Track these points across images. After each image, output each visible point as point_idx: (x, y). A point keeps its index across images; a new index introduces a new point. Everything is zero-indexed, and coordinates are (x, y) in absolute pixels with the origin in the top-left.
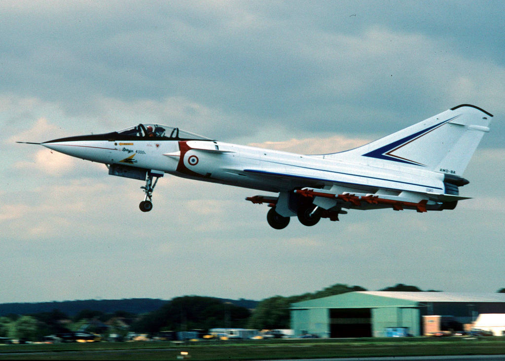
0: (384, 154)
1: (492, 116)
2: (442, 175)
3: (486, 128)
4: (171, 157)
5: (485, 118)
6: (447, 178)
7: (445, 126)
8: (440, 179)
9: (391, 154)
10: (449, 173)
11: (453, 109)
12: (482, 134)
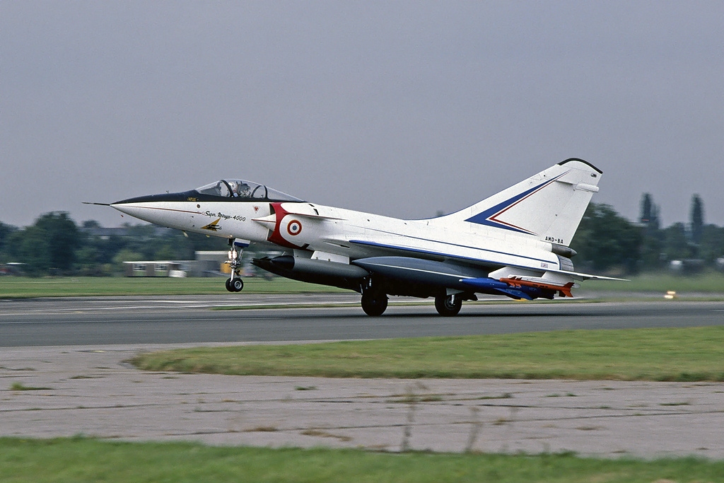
0: (487, 219)
1: (601, 172)
2: (550, 246)
3: (596, 188)
4: (258, 223)
5: (595, 176)
6: (554, 247)
7: (553, 185)
8: (546, 249)
9: (495, 218)
10: (556, 242)
11: (561, 164)
12: (591, 194)
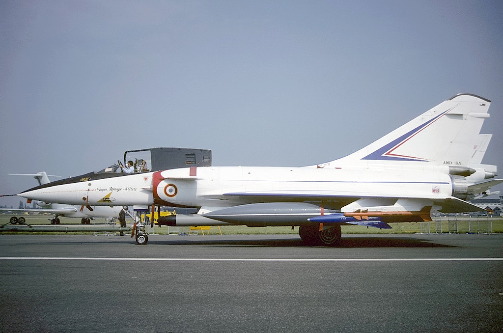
0: (383, 155)
1: (490, 101)
2: (447, 168)
3: (487, 115)
4: (148, 190)
5: (484, 104)
6: (452, 169)
7: (445, 118)
9: (391, 153)
10: (454, 165)
11: (450, 99)
12: (482, 121)
